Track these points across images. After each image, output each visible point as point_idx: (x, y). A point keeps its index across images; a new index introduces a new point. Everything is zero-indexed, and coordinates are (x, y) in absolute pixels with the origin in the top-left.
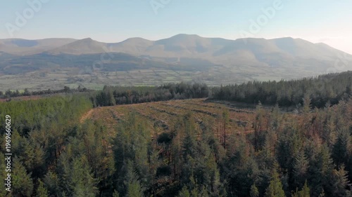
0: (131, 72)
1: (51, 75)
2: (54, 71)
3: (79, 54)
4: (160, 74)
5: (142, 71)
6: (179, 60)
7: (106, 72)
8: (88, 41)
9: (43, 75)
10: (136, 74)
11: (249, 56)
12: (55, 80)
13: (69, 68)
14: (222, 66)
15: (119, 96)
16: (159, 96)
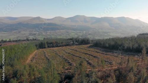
0: (56, 31)
1: (23, 32)
2: (24, 30)
3: (34, 23)
4: (69, 32)
5: (61, 31)
6: (77, 26)
7: (46, 31)
8: (39, 18)
9: (19, 32)
10: (58, 32)
11: (106, 24)
12: (24, 34)
13: (30, 29)
14: (95, 29)
15: (49, 44)
16: (67, 44)
